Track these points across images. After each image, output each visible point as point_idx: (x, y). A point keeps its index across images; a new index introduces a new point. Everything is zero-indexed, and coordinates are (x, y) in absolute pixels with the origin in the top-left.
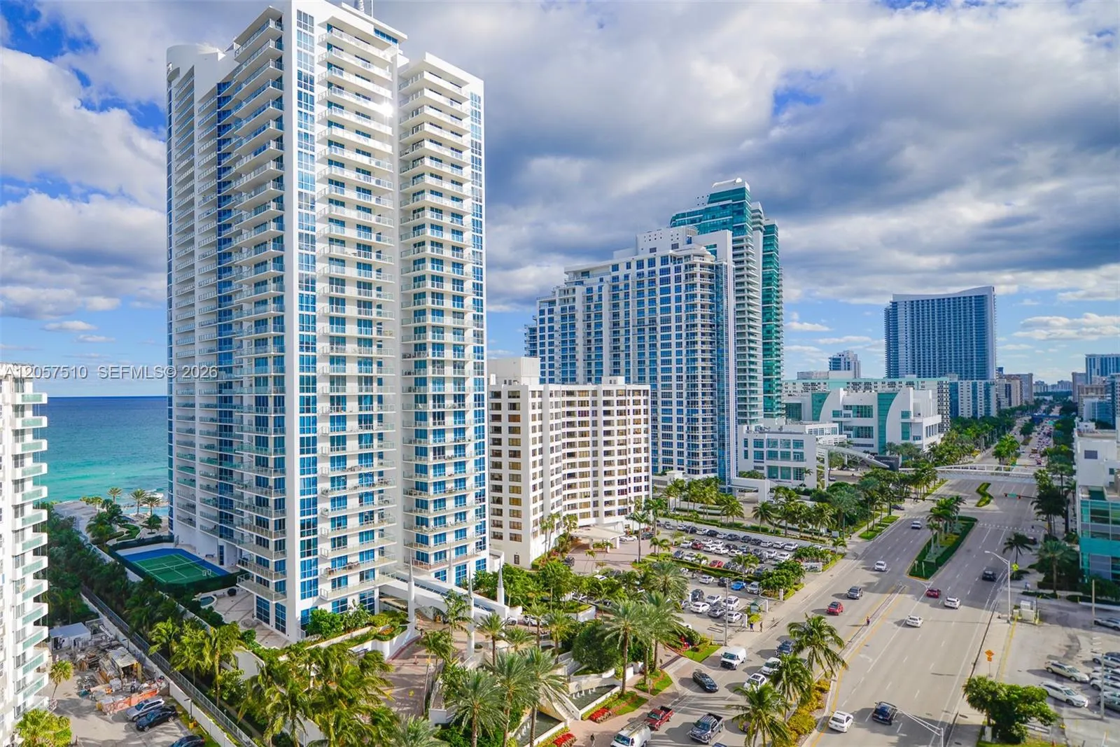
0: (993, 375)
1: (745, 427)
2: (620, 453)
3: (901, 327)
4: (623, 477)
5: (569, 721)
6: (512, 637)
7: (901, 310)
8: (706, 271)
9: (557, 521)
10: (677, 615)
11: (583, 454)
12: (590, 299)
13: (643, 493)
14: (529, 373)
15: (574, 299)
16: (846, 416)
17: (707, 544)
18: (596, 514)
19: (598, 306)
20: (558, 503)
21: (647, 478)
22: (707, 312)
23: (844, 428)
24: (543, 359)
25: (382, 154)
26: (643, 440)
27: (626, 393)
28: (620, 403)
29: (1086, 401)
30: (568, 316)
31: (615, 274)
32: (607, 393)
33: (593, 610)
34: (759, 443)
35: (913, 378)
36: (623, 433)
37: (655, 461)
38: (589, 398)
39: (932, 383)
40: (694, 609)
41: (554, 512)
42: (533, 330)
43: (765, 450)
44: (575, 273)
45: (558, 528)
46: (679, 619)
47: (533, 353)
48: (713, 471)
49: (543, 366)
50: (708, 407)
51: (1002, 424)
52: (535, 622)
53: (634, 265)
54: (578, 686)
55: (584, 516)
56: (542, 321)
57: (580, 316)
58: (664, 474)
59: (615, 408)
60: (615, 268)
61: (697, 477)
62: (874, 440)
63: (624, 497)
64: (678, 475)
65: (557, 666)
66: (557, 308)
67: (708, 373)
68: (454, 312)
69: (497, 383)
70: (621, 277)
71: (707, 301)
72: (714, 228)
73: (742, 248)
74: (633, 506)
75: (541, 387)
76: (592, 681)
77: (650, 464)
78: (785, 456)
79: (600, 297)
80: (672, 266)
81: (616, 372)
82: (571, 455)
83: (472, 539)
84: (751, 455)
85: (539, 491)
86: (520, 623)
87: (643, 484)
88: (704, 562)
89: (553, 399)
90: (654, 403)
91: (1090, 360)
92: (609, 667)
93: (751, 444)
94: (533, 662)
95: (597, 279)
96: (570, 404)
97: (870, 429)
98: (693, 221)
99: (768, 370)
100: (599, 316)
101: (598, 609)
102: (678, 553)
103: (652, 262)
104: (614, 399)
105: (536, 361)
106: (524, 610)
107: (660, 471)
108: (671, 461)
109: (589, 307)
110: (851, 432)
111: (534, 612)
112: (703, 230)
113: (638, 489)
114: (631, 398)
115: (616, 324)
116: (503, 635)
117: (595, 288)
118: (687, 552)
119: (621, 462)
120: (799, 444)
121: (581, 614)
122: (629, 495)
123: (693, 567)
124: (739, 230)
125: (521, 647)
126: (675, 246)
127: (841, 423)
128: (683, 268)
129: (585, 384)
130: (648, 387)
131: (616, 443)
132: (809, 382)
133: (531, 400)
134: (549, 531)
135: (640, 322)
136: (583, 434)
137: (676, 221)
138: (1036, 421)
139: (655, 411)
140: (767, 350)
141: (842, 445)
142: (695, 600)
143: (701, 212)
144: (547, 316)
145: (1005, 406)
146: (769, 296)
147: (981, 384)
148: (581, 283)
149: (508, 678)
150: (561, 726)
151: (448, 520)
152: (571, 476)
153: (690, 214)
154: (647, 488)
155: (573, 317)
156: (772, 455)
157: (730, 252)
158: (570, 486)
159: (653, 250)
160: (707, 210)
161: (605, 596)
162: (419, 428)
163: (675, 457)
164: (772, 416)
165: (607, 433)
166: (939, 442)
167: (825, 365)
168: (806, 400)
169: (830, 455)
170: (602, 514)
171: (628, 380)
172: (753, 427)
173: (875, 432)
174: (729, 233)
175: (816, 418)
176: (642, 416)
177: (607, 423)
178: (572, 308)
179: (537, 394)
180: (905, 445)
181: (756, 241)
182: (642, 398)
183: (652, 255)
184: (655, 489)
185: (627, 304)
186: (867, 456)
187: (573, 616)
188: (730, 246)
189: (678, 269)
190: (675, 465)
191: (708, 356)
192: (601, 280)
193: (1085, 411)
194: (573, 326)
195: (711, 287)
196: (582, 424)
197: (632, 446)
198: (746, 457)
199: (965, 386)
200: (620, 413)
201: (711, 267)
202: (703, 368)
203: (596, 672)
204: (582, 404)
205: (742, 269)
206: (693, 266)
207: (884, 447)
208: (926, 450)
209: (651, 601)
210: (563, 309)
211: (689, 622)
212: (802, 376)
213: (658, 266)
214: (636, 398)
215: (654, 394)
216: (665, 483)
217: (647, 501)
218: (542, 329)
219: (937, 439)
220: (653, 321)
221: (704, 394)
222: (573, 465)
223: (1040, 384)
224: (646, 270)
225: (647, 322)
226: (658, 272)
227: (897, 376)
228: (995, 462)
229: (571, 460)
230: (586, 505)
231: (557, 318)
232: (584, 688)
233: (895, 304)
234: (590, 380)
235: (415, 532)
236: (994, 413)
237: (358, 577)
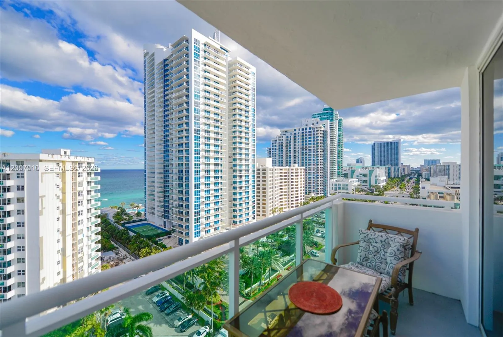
0: (400, 165)
1: (332, 180)
2: (296, 188)
3: (376, 151)
4: (297, 196)
5: (280, 271)
6: (264, 246)
7: (376, 145)
8: (322, 132)
9: (277, 210)
10: (312, 237)
11: (285, 189)
12: (287, 140)
13: (303, 201)
14: (269, 162)
15: (283, 140)
16: (360, 177)
17: (321, 215)
18: (289, 207)
19: (290, 142)
20: (277, 204)
21: (304, 196)
22: (322, 145)
23: (359, 181)
24: (273, 159)
25: (223, 90)
26: (303, 184)
27: (298, 169)
28: (296, 173)
29: (424, 173)
30: (281, 145)
31: (295, 132)
32: (292, 169)
33: (288, 237)
34: (336, 185)
35: (378, 166)
36: (297, 182)
37: (306, 191)
38: (287, 171)
39: (383, 167)
40: (317, 235)
41: (276, 207)
42: (270, 149)
43: (338, 187)
44: (283, 131)
45: (277, 212)
46: (313, 238)
47: (270, 157)
48: (323, 193)
49: (273, 161)
50: (322, 174)
51: (402, 179)
52: (270, 241)
53: (301, 130)
54: (283, 260)
55: (285, 208)
56: (273, 146)
57: (284, 145)
58: (309, 194)
59: (295, 174)
60: (295, 130)
61: (318, 195)
62: (368, 184)
63: (297, 202)
64: (313, 195)
65: (277, 254)
66: (277, 142)
67: (322, 164)
68: (246, 143)
69: (259, 166)
70: (297, 133)
71: (322, 142)
72: (324, 119)
73: (332, 125)
74: (299, 205)
75: (272, 167)
76: (287, 258)
77: (305, 191)
78: (343, 189)
79: (291, 139)
80: (312, 130)
81: (295, 163)
82: (281, 189)
83: (251, 216)
84: (334, 188)
85: (271, 200)
86: (266, 242)
87: (303, 198)
88: (320, 221)
89: (276, 171)
90: (306, 173)
91: (425, 161)
92: (292, 254)
93: (334, 185)
94: (270, 252)
95: (290, 134)
96: (281, 173)
97: (366, 181)
98: (318, 117)
99: (339, 163)
100: (290, 145)
101: (289, 237)
102: (313, 218)
103: (306, 129)
104: (294, 171)
105: (271, 159)
106: (267, 237)
107: (308, 193)
108: (311, 191)
109: (287, 142)
110: (362, 182)
111: (270, 238)
112: (321, 119)
113: (301, 199)
114: (299, 171)
115: (295, 148)
116: (261, 245)
117: (289, 136)
118: (315, 218)
119: (296, 191)
120: (347, 185)
121: (284, 238)
122: (298, 201)
123: (317, 223)
124: (332, 120)
125: (266, 249)
126: (313, 124)
127: (359, 179)
128: (315, 131)
129: (286, 166)
130: (304, 168)
131: (295, 185)
132: (350, 167)
133: (269, 172)
134: (274, 213)
135: (302, 148)
136: (285, 182)
137: (313, 116)
138: (411, 178)
139: (306, 175)
140: (339, 157)
141: (359, 185)
142: (317, 232)
143: (321, 114)
144: (274, 145)
145: (403, 174)
146: (340, 140)
147: (397, 167)
148: (285, 134)
149: (263, 258)
150: (278, 272)
151: (243, 210)
152: (281, 195)
153: (318, 114)
154: (304, 199)
155: (282, 145)
156: (340, 188)
157: (329, 127)
158: (281, 199)
159: (307, 125)
160: (323, 113)
161: (291, 232)
162: (234, 180)
163: (312, 189)
164: (340, 177)
165: (292, 182)
166: (385, 184)
167: (355, 162)
168: (349, 172)
169: (356, 188)
170: (290, 207)
171: (298, 165)
172: (334, 180)
173: (368, 181)
174: (329, 121)
175: (352, 177)
176: (303, 177)
177: (292, 179)
178: (282, 142)
179: (271, 170)
180: (376, 185)
181: (336, 124)
182: (303, 171)
183: (306, 127)
184: (306, 199)
185: (299, 142)
186: (365, 189)
187: (282, 239)
188: (329, 125)
189: (314, 131)
190: (312, 192)
191: (322, 158)
192: (291, 134)
193: (423, 176)
194: (282, 148)
195: (323, 137)
196: (285, 179)
197: (299, 186)
198: (332, 189)
199: (392, 168)
200: (296, 176)
201: (323, 131)
202: (321, 162)
203: (288, 255)
204: (285, 173)
205: (332, 132)
206: (318, 131)
207: (370, 186)
208: (382, 187)
209: (305, 233)
210: (279, 143)
211: (316, 239)
212: (348, 165)
213: (308, 130)
214: (301, 171)
215: (306, 170)
216: (309, 197)
217: (304, 203)
218: (273, 149)
219: (384, 184)
220: (306, 147)
221: (321, 170)
222: (282, 192)
223: (412, 168)
224: (304, 131)
225: (304, 147)
226: (308, 132)
227: (374, 165)
228: (400, 190)
229: (281, 191)
230: (286, 205)
231: (277, 145)
232: (285, 260)
233: (374, 144)
234: (287, 165)
235: (232, 214)
236: (400, 176)
237: (214, 229)
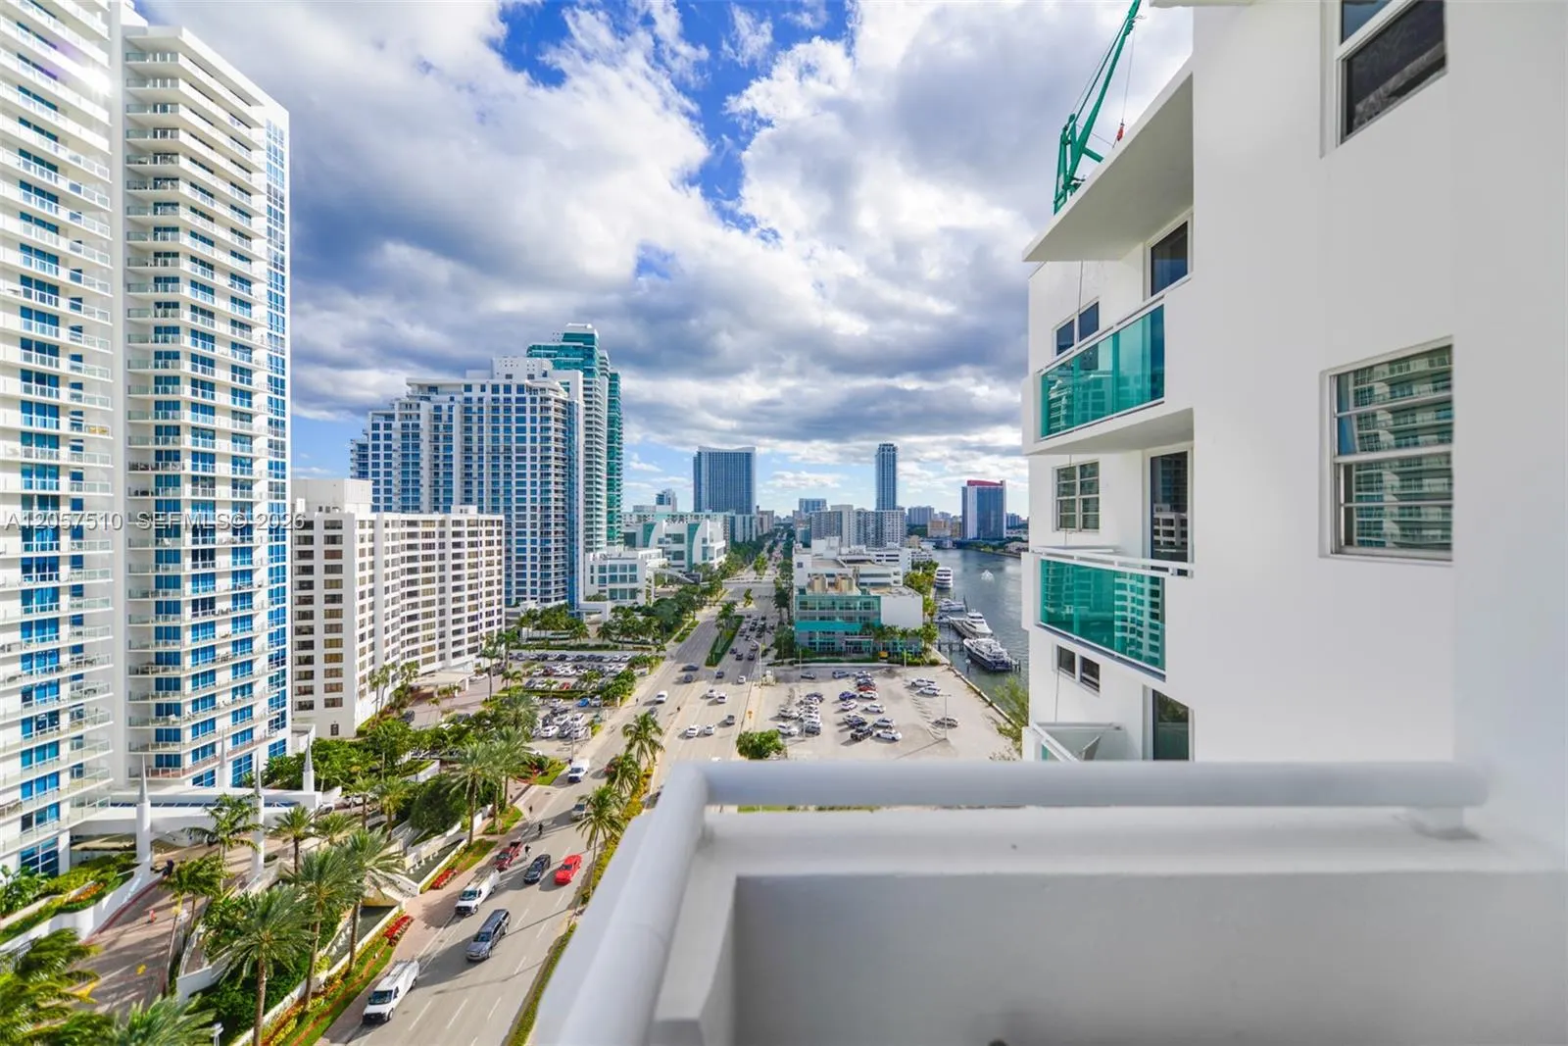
0: (754, 511)
1: (591, 554)
2: (470, 587)
3: (703, 472)
4: (474, 613)
5: (404, 901)
6: (325, 829)
7: (703, 459)
8: (560, 406)
9: (392, 672)
10: (527, 745)
11: (426, 592)
12: (438, 418)
13: (495, 628)
14: (356, 499)
15: (418, 416)
16: (667, 542)
17: (557, 668)
18: (442, 657)
19: (449, 428)
20: (394, 652)
21: (499, 612)
22: (560, 445)
23: (666, 553)
24: (376, 482)
26: (496, 572)
27: (477, 523)
28: (472, 534)
29: (799, 529)
30: (411, 435)
31: (468, 394)
32: (458, 523)
33: (437, 764)
34: (602, 569)
35: (709, 512)
36: (474, 566)
37: (508, 593)
38: (436, 529)
39: (720, 516)
40: (544, 734)
41: (388, 663)
42: (363, 447)
43: (607, 574)
44: (421, 387)
45: (394, 680)
46: (529, 749)
47: (363, 475)
48: (564, 598)
49: (376, 491)
50: (560, 537)
51: (757, 547)
52: (359, 800)
53: (489, 389)
54: (417, 857)
55: (427, 661)
56: (376, 437)
57: (425, 436)
58: (517, 605)
59: (466, 539)
60: (468, 388)
61: (549, 605)
62: (684, 562)
63: (474, 634)
64: (531, 605)
65: (390, 842)
66: (396, 424)
67: (560, 504)
68: (234, 412)
69: (307, 510)
70: (475, 399)
71: (560, 435)
72: (567, 366)
73: (591, 389)
74: (484, 643)
75: (373, 516)
76: (436, 843)
77: (503, 596)
78: (623, 579)
79: (450, 418)
80: (527, 395)
81: (468, 501)
82: (412, 594)
83: (262, 718)
84: (596, 580)
85: (368, 641)
86: (337, 808)
87: (495, 618)
88: (554, 687)
89: (390, 530)
90: (508, 533)
91: (801, 501)
92: (454, 822)
93: (596, 569)
94: (358, 847)
95: (448, 397)
96: (412, 535)
97: (682, 553)
98: (548, 356)
99: (611, 502)
100: (448, 438)
101: (443, 763)
102: (530, 682)
103: (508, 389)
104: (465, 529)
105: (367, 485)
106: (344, 790)
107: (513, 602)
108: (524, 592)
109: (436, 428)
110: (671, 556)
111: (360, 788)
112: (557, 366)
113: (490, 624)
114: (484, 529)
115: (468, 449)
116: (312, 830)
117: (445, 407)
118: (538, 680)
119: (472, 598)
120: (633, 568)
121: (421, 774)
122: (480, 631)
123: (544, 694)
124: (589, 372)
125: (338, 838)
126: (531, 377)
127: (663, 548)
128: (538, 400)
129: (431, 512)
130: (501, 517)
131: (466, 577)
132: (641, 514)
133: (358, 532)
134: (381, 686)
135: (495, 449)
136: (427, 569)
137: (533, 351)
138: (775, 543)
139: (508, 542)
140: (610, 486)
141: (663, 567)
142: (545, 725)
143: (556, 348)
144: (382, 432)
145: (760, 534)
146: (612, 437)
147: (747, 516)
148: (428, 399)
149: (319, 883)
150: (395, 911)
151: (218, 700)
152: (412, 618)
153: (546, 348)
154: (500, 621)
155: (416, 436)
156: (613, 579)
157: (581, 392)
158: (410, 630)
159: (509, 377)
160: (561, 348)
161: (451, 745)
163: (528, 588)
164: (613, 544)
165: (457, 567)
166: (724, 561)
167: (653, 502)
168: (638, 530)
169: (656, 576)
170: (449, 655)
171: (480, 510)
172: (598, 554)
173: (686, 556)
174: (581, 374)
175: (646, 545)
176: (496, 548)
177: (456, 556)
178: (417, 426)
179: (367, 524)
180: (704, 565)
181: (602, 385)
182: (496, 528)
183: (508, 382)
184: (508, 622)
185: (481, 429)
186: (680, 575)
187: (412, 778)
188: (581, 385)
189: (533, 400)
190: (528, 595)
191: (560, 488)
192: (452, 399)
193: (798, 536)
194: (417, 447)
195: (564, 422)
196: (426, 558)
197: (484, 579)
198: (592, 582)
199: (739, 518)
200: (472, 545)
201: (564, 403)
202: (556, 500)
203: (438, 833)
204: (427, 535)
205: (591, 409)
206: (548, 399)
207: (692, 566)
208: (717, 567)
209: (502, 737)
210: (404, 426)
211: (539, 749)
212: (637, 509)
213: (514, 395)
214: (490, 528)
215: (509, 525)
216: (518, 614)
217: (500, 635)
218: (376, 447)
219: (723, 559)
220: (508, 449)
221: (556, 525)
222: (414, 606)
223: (778, 517)
224: (501, 395)
225: (502, 450)
226: (513, 400)
227: (700, 510)
228: (754, 573)
229: (413, 600)
230: (431, 649)
231: (396, 435)
232: (424, 856)
233: (699, 454)
234: (436, 509)
235: (152, 728)
236: (754, 539)
237: (19, 824)
